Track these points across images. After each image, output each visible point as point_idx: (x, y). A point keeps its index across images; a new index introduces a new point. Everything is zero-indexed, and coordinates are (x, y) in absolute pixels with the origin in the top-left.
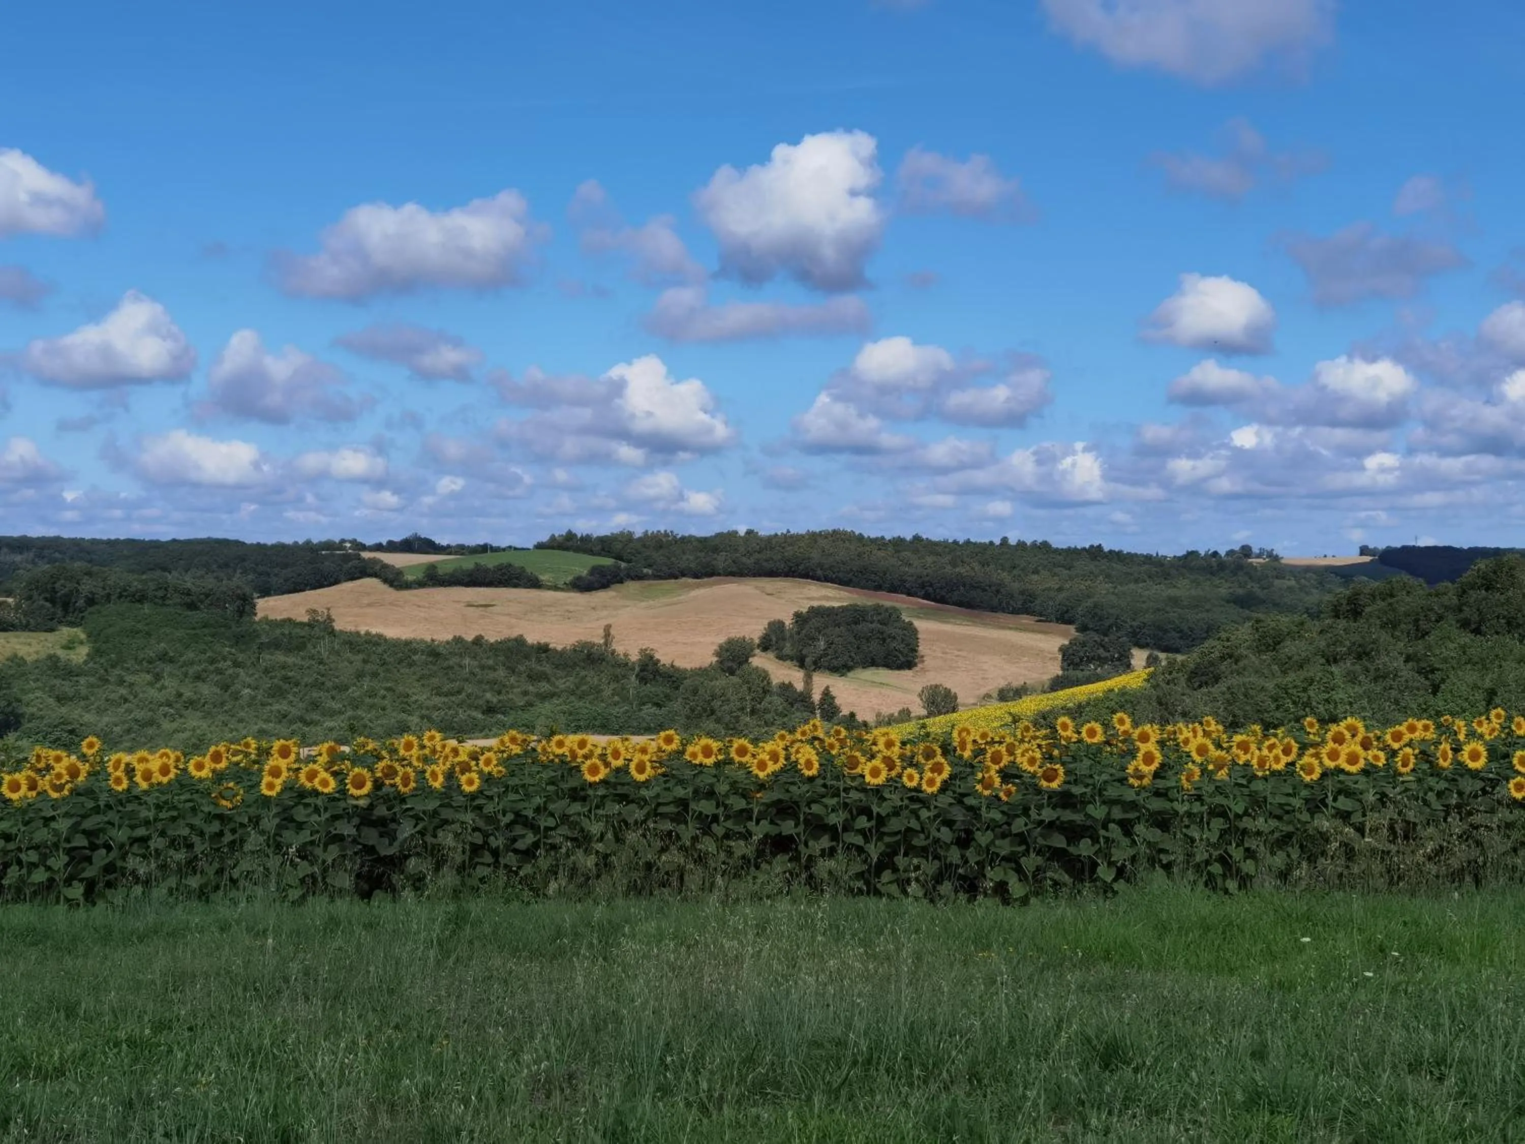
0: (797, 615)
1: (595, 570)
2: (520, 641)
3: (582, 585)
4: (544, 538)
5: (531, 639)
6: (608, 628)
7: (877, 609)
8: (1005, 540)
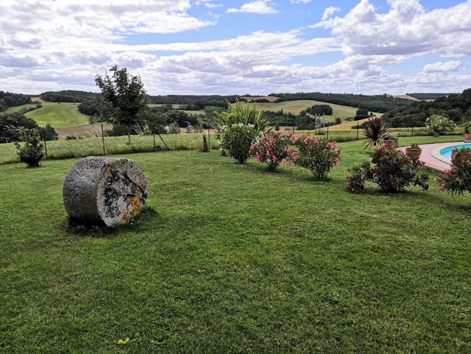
0: (312, 106)
1: (278, 99)
2: (269, 111)
3: (275, 102)
4: (269, 94)
5: (271, 111)
6: (282, 109)
7: (326, 105)
8: (345, 94)
